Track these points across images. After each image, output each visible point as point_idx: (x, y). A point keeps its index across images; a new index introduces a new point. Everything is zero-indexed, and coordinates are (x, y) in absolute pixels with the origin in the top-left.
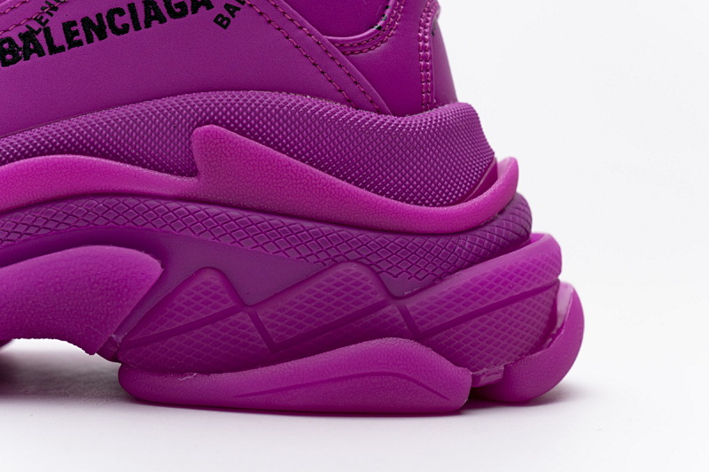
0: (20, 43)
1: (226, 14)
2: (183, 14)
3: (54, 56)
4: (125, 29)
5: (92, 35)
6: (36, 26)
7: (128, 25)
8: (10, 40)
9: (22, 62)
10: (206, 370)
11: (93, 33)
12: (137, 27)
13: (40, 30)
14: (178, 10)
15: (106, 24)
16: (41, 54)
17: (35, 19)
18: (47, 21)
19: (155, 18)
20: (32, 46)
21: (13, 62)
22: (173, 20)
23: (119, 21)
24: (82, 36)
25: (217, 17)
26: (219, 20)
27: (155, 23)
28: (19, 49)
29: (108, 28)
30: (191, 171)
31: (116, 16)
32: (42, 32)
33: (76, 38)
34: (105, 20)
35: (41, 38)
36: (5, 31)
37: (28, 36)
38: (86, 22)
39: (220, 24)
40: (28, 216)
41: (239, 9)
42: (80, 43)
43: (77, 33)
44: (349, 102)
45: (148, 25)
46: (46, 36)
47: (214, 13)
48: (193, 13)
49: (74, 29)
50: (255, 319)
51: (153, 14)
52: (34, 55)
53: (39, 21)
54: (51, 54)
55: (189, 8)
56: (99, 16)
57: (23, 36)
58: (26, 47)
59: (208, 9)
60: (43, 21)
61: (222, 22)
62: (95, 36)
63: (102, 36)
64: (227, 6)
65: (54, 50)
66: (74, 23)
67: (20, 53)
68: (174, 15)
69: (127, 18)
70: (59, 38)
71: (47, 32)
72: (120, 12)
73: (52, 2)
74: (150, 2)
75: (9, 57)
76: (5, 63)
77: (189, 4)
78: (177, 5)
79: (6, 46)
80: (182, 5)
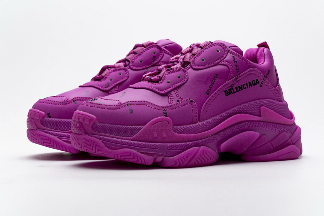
0: (229, 92)
2: (255, 85)
3: (234, 94)
4: (245, 88)
6: (231, 88)
8: (226, 91)
10: (264, 154)
12: (248, 88)
17: (230, 86)
18: (233, 87)
19: (250, 86)
20: (231, 92)
23: (245, 86)
24: (239, 90)
27: (250, 87)
29: (243, 88)
30: (260, 115)
33: (238, 90)
34: (242, 86)
35: (232, 90)
36: (225, 89)
37: (230, 90)
38: (239, 87)
40: (236, 126)
41: (263, 83)
42: (238, 91)
43: (238, 89)
45: (249, 87)
47: (259, 84)
50: (271, 143)
52: (231, 94)
53: (231, 87)
56: (241, 86)
57: (229, 90)
61: (261, 86)
63: (242, 90)
64: (261, 83)
65: (234, 93)
66: (237, 87)
68: (254, 85)
69: (246, 86)
71: (233, 89)
72: (245, 85)
73: (233, 83)
74: (250, 83)
75: (227, 94)
76: (226, 96)
77: (256, 83)
78: (254, 83)
79: (226, 92)
80: (255, 83)
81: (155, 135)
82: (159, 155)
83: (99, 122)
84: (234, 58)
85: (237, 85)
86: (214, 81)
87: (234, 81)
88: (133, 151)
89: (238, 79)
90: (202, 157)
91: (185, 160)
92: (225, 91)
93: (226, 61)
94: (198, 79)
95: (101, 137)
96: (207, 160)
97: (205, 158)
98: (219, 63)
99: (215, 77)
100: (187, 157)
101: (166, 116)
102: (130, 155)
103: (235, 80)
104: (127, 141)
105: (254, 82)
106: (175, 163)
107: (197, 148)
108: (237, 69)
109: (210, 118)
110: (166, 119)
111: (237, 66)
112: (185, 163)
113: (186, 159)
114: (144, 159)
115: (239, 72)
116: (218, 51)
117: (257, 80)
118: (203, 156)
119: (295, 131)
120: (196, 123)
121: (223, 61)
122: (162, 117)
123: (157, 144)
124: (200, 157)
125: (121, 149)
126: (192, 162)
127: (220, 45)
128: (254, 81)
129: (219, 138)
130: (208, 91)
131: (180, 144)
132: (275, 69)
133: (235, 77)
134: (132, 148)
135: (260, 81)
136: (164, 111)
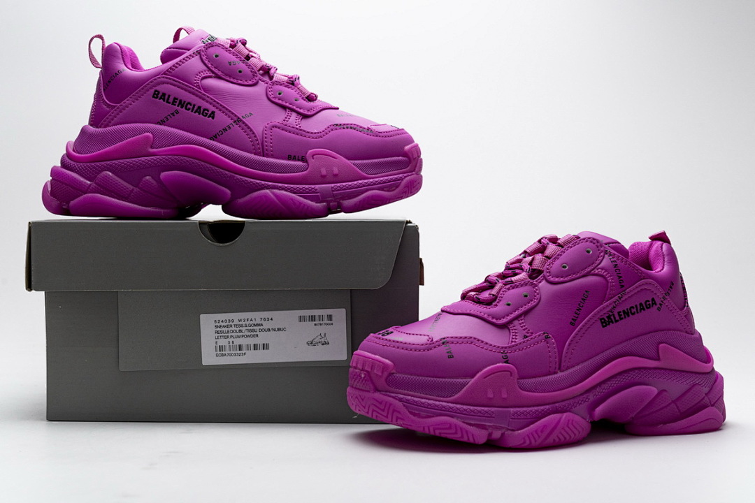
1: (660, 307)
3: (616, 324)
4: (634, 314)
6: (611, 314)
7: (635, 312)
8: (603, 319)
12: (638, 313)
14: (648, 306)
16: (613, 323)
17: (610, 312)
18: (613, 312)
19: (642, 309)
20: (610, 321)
21: (605, 326)
22: (647, 310)
23: (633, 311)
24: (623, 316)
29: (630, 313)
30: (658, 359)
31: (632, 309)
33: (621, 317)
34: (629, 311)
35: (612, 317)
36: (602, 316)
37: (609, 317)
38: (624, 311)
40: (619, 378)
42: (622, 319)
43: (621, 315)
45: (641, 312)
47: (657, 307)
48: (652, 307)
50: (676, 405)
52: (611, 324)
56: (627, 309)
57: (607, 317)
58: (608, 321)
59: (656, 305)
61: (659, 309)
62: (626, 316)
63: (629, 316)
64: (660, 304)
65: (616, 321)
66: (621, 312)
67: (607, 323)
68: (648, 308)
69: (635, 310)
71: (614, 315)
72: (633, 307)
73: (615, 305)
74: (641, 304)
75: (604, 324)
76: (603, 327)
77: (651, 304)
79: (603, 321)
80: (649, 304)
81: (490, 395)
82: (497, 428)
83: (399, 372)
84: (615, 263)
85: (620, 309)
86: (583, 302)
87: (615, 302)
88: (454, 421)
89: (622, 299)
90: (565, 431)
91: (539, 437)
92: (601, 319)
93: (602, 269)
94: (557, 299)
95: (401, 396)
96: (573, 435)
97: (570, 432)
98: (591, 271)
99: (584, 296)
100: (542, 432)
101: (507, 362)
102: (450, 428)
103: (618, 300)
104: (444, 404)
105: (648, 303)
106: (522, 442)
107: (557, 416)
108: (621, 283)
109: (577, 364)
110: (509, 367)
111: (620, 277)
112: (539, 441)
113: (540, 434)
114: (473, 435)
115: (623, 286)
116: (588, 252)
117: (653, 299)
118: (567, 429)
119: (716, 381)
120: (555, 373)
121: (598, 269)
122: (501, 364)
123: (493, 409)
124: (563, 432)
125: (433, 417)
126: (550, 440)
127: (591, 242)
128: (649, 301)
129: (591, 397)
130: (573, 319)
131: (530, 409)
132: (682, 278)
133: (617, 296)
134: (452, 417)
135: (658, 301)
136: (504, 355)
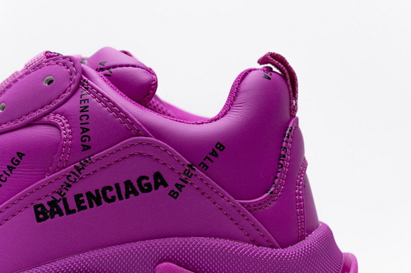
0: (48, 208)
1: (176, 190)
2: (149, 190)
3: (69, 216)
4: (113, 200)
5: (93, 203)
6: (58, 197)
7: (115, 197)
8: (42, 206)
9: (49, 220)
11: (93, 201)
12: (121, 198)
13: (60, 199)
14: (146, 188)
15: (101, 196)
16: (61, 215)
17: (57, 192)
18: (65, 194)
19: (132, 192)
20: (55, 210)
21: (44, 219)
22: (143, 194)
23: (109, 194)
24: (86, 203)
25: (171, 192)
26: (172, 194)
27: (132, 196)
28: (48, 211)
29: (102, 198)
31: (108, 191)
32: (62, 201)
33: (83, 205)
34: (101, 194)
35: (61, 204)
36: (39, 200)
37: (53, 203)
38: (89, 194)
39: (173, 196)
41: (184, 187)
42: (85, 208)
43: (83, 201)
44: (254, 242)
45: (127, 197)
46: (64, 204)
47: (168, 189)
48: (155, 190)
49: (81, 199)
51: (130, 190)
52: (57, 216)
53: (60, 194)
54: (67, 215)
55: (153, 187)
56: (97, 191)
57: (49, 203)
58: (52, 210)
59: (165, 187)
60: (62, 194)
61: (173, 195)
62: (94, 203)
63: (99, 203)
64: (177, 185)
65: (69, 212)
66: (81, 195)
67: (48, 214)
68: (144, 191)
69: (114, 193)
70: (72, 205)
71: (65, 201)
72: (110, 189)
73: (68, 182)
74: (128, 183)
75: (41, 216)
76: (39, 220)
77: (153, 184)
78: (145, 185)
79: (39, 209)
80: (149, 185)
84: (86, 104)
85: (80, 188)
86: (8, 172)
87: (68, 176)
92: (36, 207)
98: (41, 117)
99: (14, 161)
103: (74, 173)
105: (144, 182)
108: (85, 141)
111: (85, 130)
115: (89, 147)
116: (50, 82)
117: (157, 175)
121: (55, 114)
128: (147, 178)
133: (73, 165)
135: (172, 180)
